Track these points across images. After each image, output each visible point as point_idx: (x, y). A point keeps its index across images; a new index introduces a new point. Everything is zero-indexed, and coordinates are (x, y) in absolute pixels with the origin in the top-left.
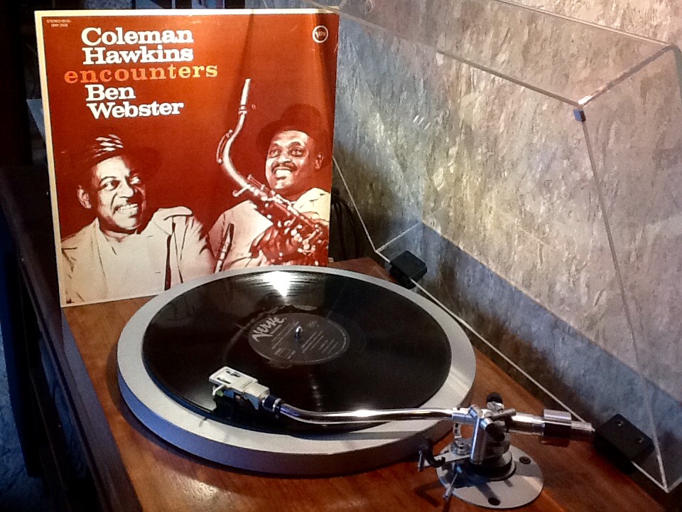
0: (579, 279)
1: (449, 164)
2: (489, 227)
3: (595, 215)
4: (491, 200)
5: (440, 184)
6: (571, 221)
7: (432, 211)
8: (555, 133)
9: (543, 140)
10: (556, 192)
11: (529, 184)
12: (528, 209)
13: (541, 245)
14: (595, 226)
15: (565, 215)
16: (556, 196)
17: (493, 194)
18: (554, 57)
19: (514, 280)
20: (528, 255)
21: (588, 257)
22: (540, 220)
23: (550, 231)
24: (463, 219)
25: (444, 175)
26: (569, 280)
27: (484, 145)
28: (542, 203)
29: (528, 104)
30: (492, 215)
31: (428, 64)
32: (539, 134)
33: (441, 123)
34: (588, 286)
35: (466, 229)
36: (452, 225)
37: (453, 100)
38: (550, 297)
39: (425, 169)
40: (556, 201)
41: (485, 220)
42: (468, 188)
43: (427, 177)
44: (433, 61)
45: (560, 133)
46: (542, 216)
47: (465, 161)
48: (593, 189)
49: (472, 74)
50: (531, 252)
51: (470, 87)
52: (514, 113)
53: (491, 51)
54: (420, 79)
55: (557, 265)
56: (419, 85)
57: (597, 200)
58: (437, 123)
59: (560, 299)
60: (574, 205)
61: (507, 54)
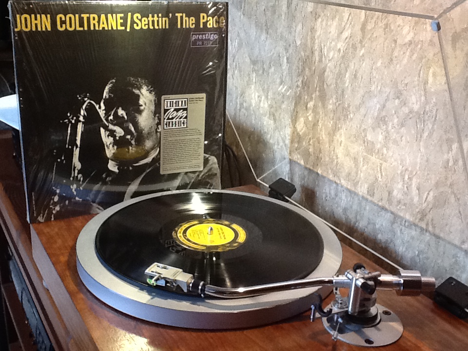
0: (411, 185)
1: (308, 115)
2: (340, 155)
3: (421, 137)
4: (341, 136)
5: (302, 129)
6: (404, 142)
7: (296, 150)
8: (388, 82)
9: (379, 88)
10: (390, 125)
11: (370, 121)
12: (369, 139)
13: (381, 164)
14: (422, 143)
15: (398, 139)
17: (342, 131)
18: (385, 29)
19: (361, 191)
20: (371, 172)
21: (418, 168)
22: (379, 146)
23: (387, 152)
24: (320, 152)
25: (305, 122)
26: (404, 186)
27: (334, 97)
28: (380, 133)
29: (366, 64)
30: (342, 147)
31: (290, 45)
32: (376, 83)
33: (301, 85)
34: (418, 189)
35: (323, 159)
36: (312, 158)
37: (310, 69)
38: (390, 200)
39: (290, 120)
40: (391, 130)
41: (337, 151)
42: (324, 131)
43: (291, 126)
44: (293, 43)
45: (392, 81)
46: (380, 143)
47: (320, 110)
48: (419, 118)
49: (323, 48)
50: (373, 170)
51: (322, 57)
52: (356, 71)
53: (337, 31)
54: (284, 57)
55: (394, 176)
56: (283, 61)
57: (423, 125)
58: (298, 86)
59: (398, 201)
60: (405, 132)
61: (350, 31)
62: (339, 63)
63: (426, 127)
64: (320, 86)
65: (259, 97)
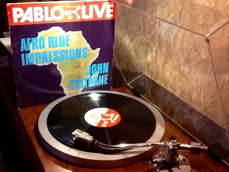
0: (201, 94)
1: (153, 53)
2: (168, 75)
3: (206, 72)
4: (168, 66)
5: (150, 60)
6: (198, 74)
7: (147, 70)
8: (191, 43)
9: (187, 45)
10: (192, 64)
11: (182, 60)
12: (182, 69)
13: (187, 82)
14: (206, 76)
15: (195, 72)
16: (192, 65)
17: (169, 64)
18: (190, 16)
19: (177, 94)
20: (182, 85)
21: (204, 87)
22: (186, 74)
23: (190, 77)
24: (158, 73)
25: (151, 57)
26: (197, 95)
27: (166, 46)
28: (187, 67)
29: (181, 33)
30: (168, 72)
31: (145, 18)
32: (186, 43)
33: (150, 39)
34: (204, 97)
35: (159, 76)
36: (154, 75)
37: (154, 31)
38: (190, 101)
39: (144, 55)
40: (192, 67)
41: (166, 73)
42: (160, 62)
43: (145, 58)
44: (146, 17)
45: (193, 43)
46: (187, 72)
47: (159, 52)
48: (205, 63)
49: (161, 21)
50: (183, 85)
51: (160, 26)
52: (176, 36)
53: (167, 14)
54: (142, 23)
55: (193, 89)
56: (141, 25)
57: (207, 66)
58: (148, 39)
59: (194, 101)
60: (199, 68)
61: (173, 14)
62: (168, 30)
63: (209, 68)
64: (159, 40)
65: (129, 41)
